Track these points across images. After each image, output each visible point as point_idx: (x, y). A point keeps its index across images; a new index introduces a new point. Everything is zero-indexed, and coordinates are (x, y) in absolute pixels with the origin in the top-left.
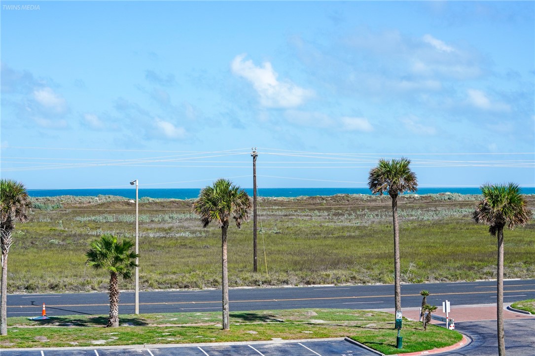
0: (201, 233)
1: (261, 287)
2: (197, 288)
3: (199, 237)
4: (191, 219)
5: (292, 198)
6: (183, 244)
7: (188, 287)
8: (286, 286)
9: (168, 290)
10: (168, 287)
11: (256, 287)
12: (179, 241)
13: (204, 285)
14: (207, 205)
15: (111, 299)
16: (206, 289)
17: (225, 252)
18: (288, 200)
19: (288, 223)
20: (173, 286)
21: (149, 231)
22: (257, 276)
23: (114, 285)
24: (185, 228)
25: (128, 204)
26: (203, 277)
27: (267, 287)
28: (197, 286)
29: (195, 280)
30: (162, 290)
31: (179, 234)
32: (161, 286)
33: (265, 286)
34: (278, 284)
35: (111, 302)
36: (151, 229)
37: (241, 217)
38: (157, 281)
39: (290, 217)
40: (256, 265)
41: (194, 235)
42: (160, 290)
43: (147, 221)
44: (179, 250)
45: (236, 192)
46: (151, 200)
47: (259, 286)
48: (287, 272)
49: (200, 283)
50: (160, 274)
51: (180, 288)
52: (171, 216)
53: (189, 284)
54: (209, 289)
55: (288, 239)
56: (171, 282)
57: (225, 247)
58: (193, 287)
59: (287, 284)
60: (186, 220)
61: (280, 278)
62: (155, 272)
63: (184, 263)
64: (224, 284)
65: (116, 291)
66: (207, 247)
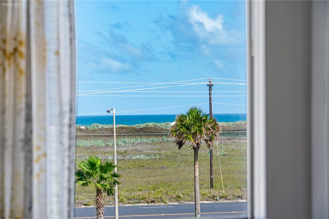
0: (155, 156)
1: (218, 202)
2: (162, 203)
3: (154, 159)
4: (141, 143)
5: (231, 123)
6: (141, 165)
7: (154, 202)
8: (240, 201)
9: (137, 205)
10: (137, 202)
11: (214, 201)
12: (137, 163)
13: (168, 200)
14: (182, 130)
15: (97, 211)
16: (170, 203)
17: (197, 170)
18: (227, 125)
19: (232, 146)
20: (141, 201)
21: (107, 155)
22: (214, 192)
23: (100, 199)
24: (139, 151)
25: (81, 130)
26: (166, 194)
27: (224, 202)
28: (163, 201)
29: (160, 196)
30: (132, 205)
31: (135, 157)
32: (130, 201)
33: (222, 201)
34: (233, 199)
35: (97, 214)
36: (108, 153)
37: (211, 140)
38: (126, 197)
39: (233, 141)
40: (212, 183)
41: (149, 157)
42: (130, 205)
43: (103, 145)
44: (138, 170)
45: (206, 118)
46: (100, 126)
47: (217, 200)
48: (240, 188)
49: (165, 198)
50: (127, 191)
51: (148, 203)
52: (124, 140)
53: (155, 200)
54: (173, 203)
55: (235, 160)
56: (139, 198)
57: (197, 166)
58: (159, 202)
59: (242, 198)
60: (138, 144)
61: (235, 194)
62: (123, 189)
63: (146, 182)
64: (196, 198)
65: (101, 204)
66: (163, 168)
